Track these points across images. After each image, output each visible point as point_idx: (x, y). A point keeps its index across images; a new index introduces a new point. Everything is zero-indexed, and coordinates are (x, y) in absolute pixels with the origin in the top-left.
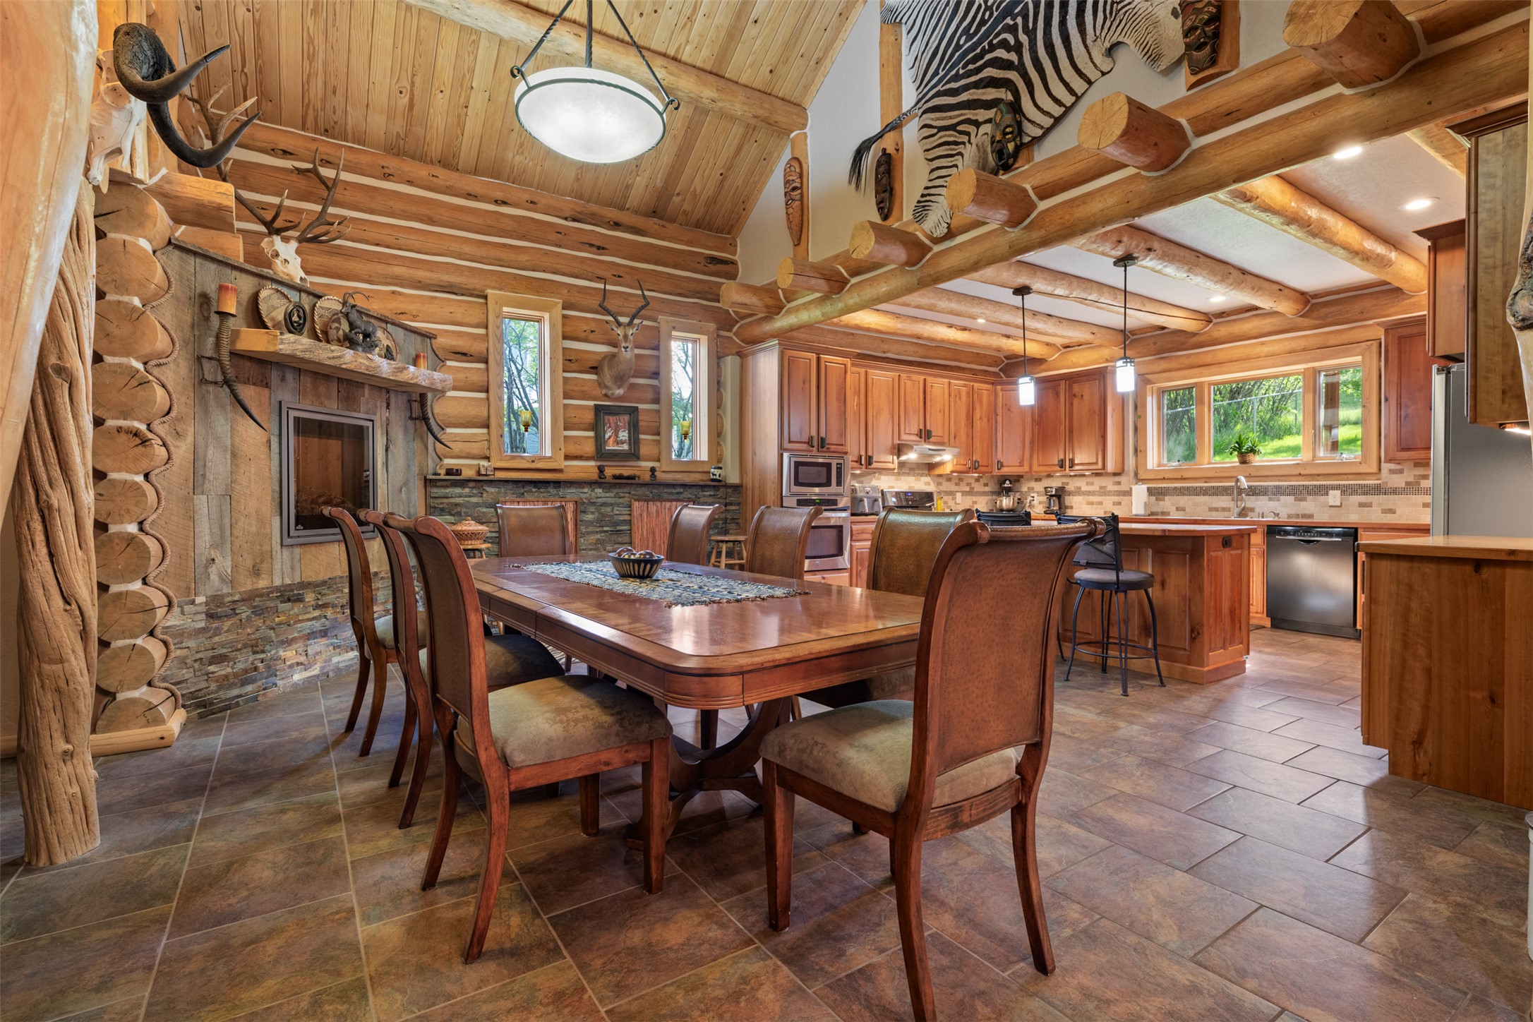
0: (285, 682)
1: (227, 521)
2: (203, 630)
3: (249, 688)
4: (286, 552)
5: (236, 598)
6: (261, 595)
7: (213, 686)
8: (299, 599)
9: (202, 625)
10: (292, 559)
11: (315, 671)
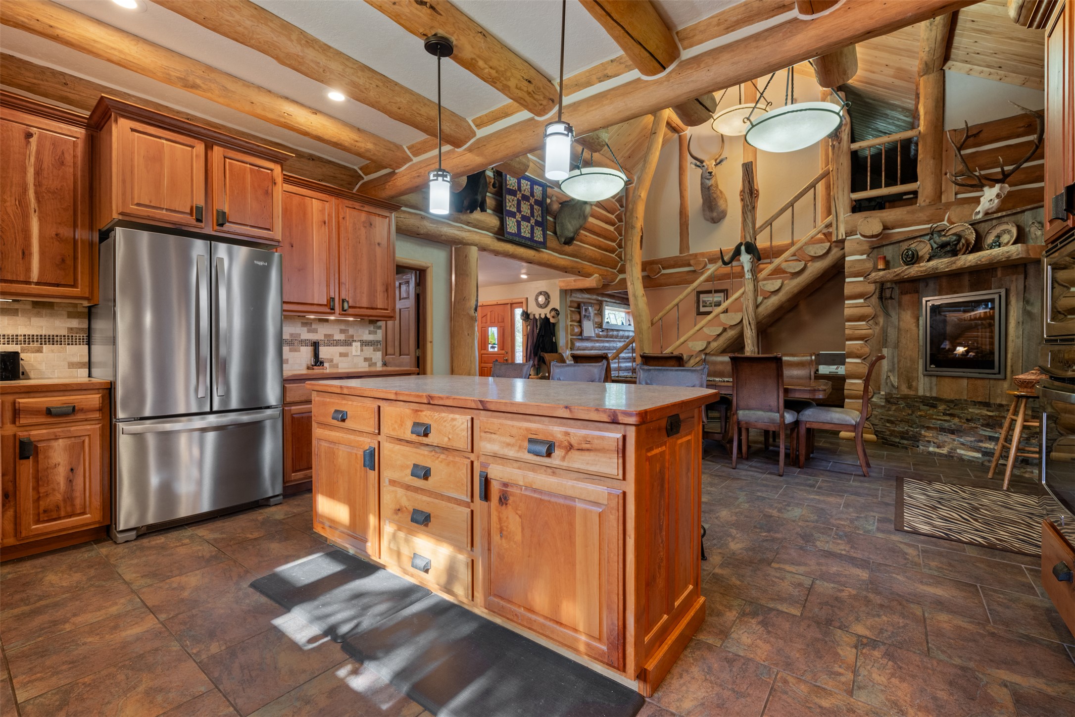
0: (924, 448)
1: (896, 360)
2: (882, 407)
3: (905, 442)
4: (927, 379)
5: (898, 396)
6: (910, 398)
7: (888, 433)
8: (934, 406)
9: (883, 404)
10: (931, 383)
11: (944, 451)
